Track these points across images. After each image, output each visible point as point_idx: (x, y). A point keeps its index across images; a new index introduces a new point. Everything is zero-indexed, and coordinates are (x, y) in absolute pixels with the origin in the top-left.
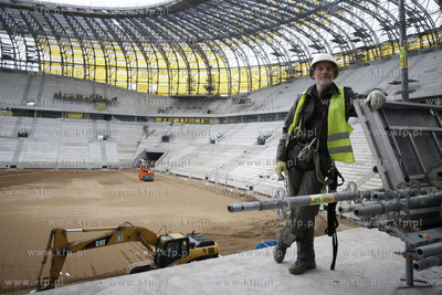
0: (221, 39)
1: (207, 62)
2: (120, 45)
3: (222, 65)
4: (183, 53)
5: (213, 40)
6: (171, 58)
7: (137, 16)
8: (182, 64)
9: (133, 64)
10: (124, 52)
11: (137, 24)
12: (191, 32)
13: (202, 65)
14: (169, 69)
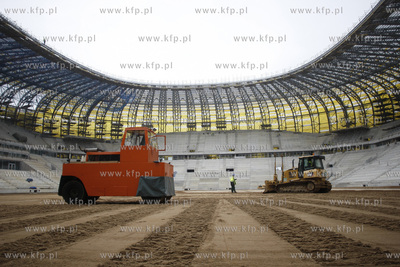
0: (351, 83)
1: (342, 103)
2: (287, 100)
3: (355, 103)
4: (320, 100)
5: (344, 85)
6: (311, 104)
7: (285, 79)
8: (321, 108)
9: (298, 113)
11: (285, 85)
12: (326, 82)
13: (338, 106)
14: (310, 114)
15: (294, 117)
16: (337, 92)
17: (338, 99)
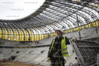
0: (32, 28)
1: (29, 33)
2: (7, 29)
4: (23, 31)
5: (30, 28)
6: (20, 32)
9: (10, 34)
10: (8, 31)
11: (11, 24)
12: (25, 26)
13: (28, 34)
14: (19, 35)
15: (8, 35)
16: (28, 30)
17: (28, 32)
